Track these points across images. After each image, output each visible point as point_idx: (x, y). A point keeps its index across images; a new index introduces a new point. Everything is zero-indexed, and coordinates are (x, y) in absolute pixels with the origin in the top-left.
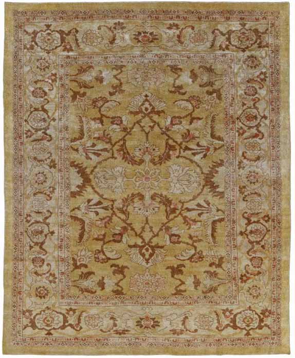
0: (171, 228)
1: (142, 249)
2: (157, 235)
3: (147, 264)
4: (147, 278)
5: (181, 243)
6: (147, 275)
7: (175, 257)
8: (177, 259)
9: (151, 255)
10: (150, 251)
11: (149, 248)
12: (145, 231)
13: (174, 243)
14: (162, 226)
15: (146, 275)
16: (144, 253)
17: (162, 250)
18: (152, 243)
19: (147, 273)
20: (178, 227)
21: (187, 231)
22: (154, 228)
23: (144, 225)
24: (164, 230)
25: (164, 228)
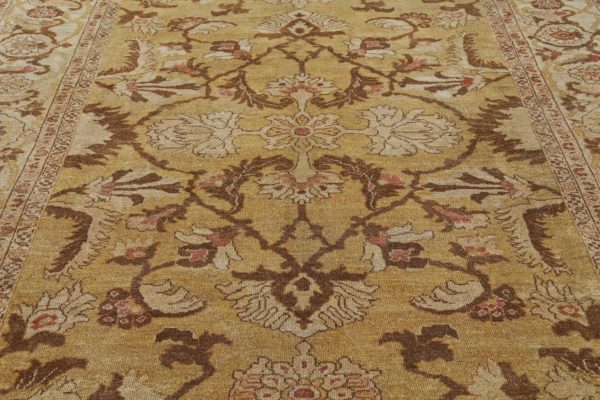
0: (387, 229)
1: (285, 284)
2: (340, 245)
3: (304, 327)
4: (304, 373)
6: (304, 365)
7: (413, 305)
8: (421, 308)
9: (317, 301)
10: (314, 287)
11: (311, 280)
14: (354, 226)
15: (298, 363)
16: (291, 293)
17: (359, 285)
18: (320, 265)
19: (304, 357)
20: (410, 227)
21: (442, 235)
22: (325, 229)
23: (291, 223)
24: (361, 235)
25: (361, 228)
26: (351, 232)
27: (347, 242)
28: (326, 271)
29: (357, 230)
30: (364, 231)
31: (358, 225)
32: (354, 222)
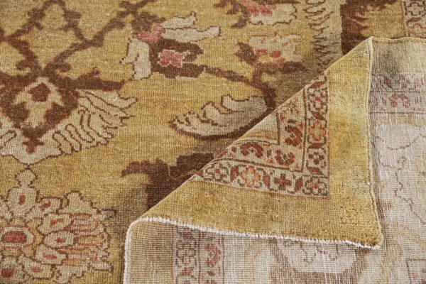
0: (163, 20)
1: (17, 91)
2: (98, 41)
3: (31, 151)
4: (19, 211)
5: (203, 75)
6: (22, 200)
7: (174, 126)
8: (182, 132)
9: (55, 116)
10: (55, 97)
11: (52, 87)
12: (40, 27)
13: (171, 72)
14: (123, 15)
15: (14, 197)
16: (23, 104)
17: (112, 97)
18: (67, 68)
19: (24, 190)
20: (193, 18)
21: (231, 32)
22: (84, 17)
23: (40, 7)
24: (129, 28)
25: (130, 17)
26: (116, 24)
27: (107, 38)
28: (74, 75)
29: (124, 20)
30: (133, 23)
31: (127, 13)
32: (123, 10)
